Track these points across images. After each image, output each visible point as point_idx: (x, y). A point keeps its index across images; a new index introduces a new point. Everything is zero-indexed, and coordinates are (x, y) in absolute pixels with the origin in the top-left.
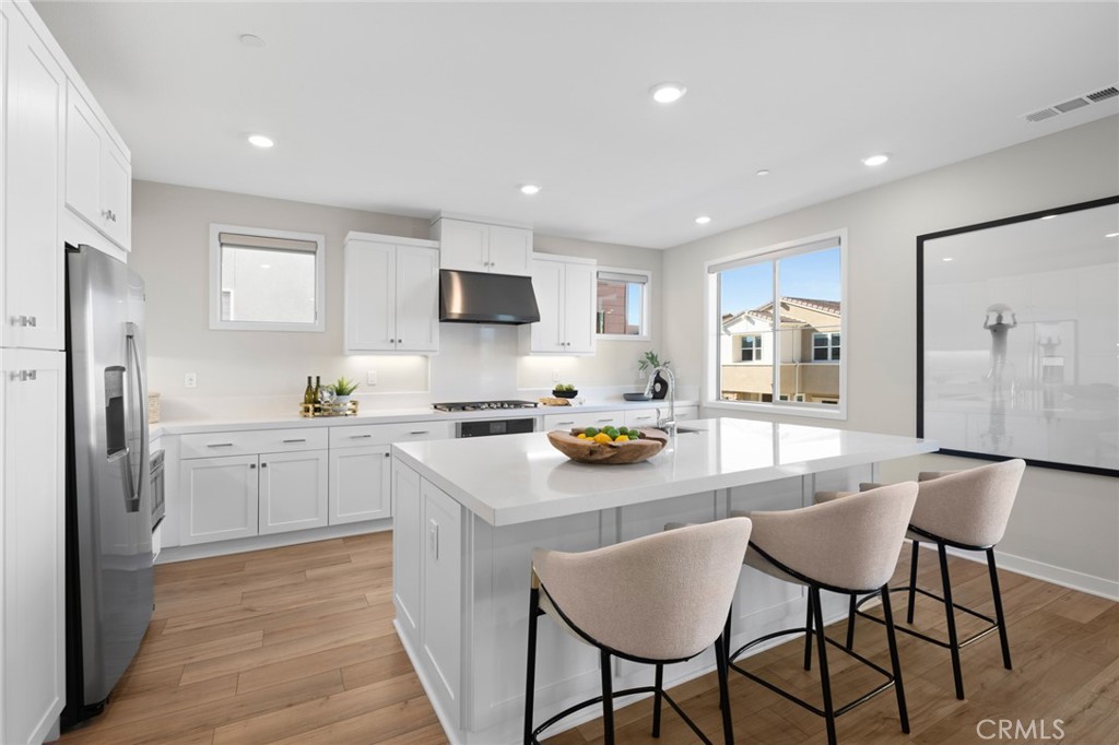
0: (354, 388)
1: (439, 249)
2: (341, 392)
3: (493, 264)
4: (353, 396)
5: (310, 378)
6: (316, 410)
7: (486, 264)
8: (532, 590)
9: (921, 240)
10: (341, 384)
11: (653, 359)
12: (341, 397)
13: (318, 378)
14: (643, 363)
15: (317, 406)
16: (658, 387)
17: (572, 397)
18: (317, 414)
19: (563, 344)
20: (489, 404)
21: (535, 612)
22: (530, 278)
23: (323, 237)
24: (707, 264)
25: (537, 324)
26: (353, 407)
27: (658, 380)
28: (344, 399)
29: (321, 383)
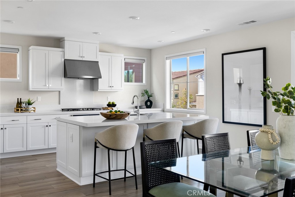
0: (34, 103)
1: (64, 52)
2: (29, 104)
3: (84, 57)
4: (33, 105)
5: (18, 99)
6: (21, 110)
7: (81, 57)
8: (95, 142)
9: (223, 55)
10: (29, 100)
11: (147, 92)
12: (29, 106)
13: (21, 99)
14: (143, 94)
15: (21, 108)
16: (149, 103)
17: (114, 107)
18: (21, 111)
19: (111, 87)
20: (83, 109)
21: (96, 147)
22: (98, 62)
23: (21, 47)
24: (166, 56)
25: (101, 79)
26: (34, 109)
27: (149, 100)
28: (30, 106)
29: (22, 101)
